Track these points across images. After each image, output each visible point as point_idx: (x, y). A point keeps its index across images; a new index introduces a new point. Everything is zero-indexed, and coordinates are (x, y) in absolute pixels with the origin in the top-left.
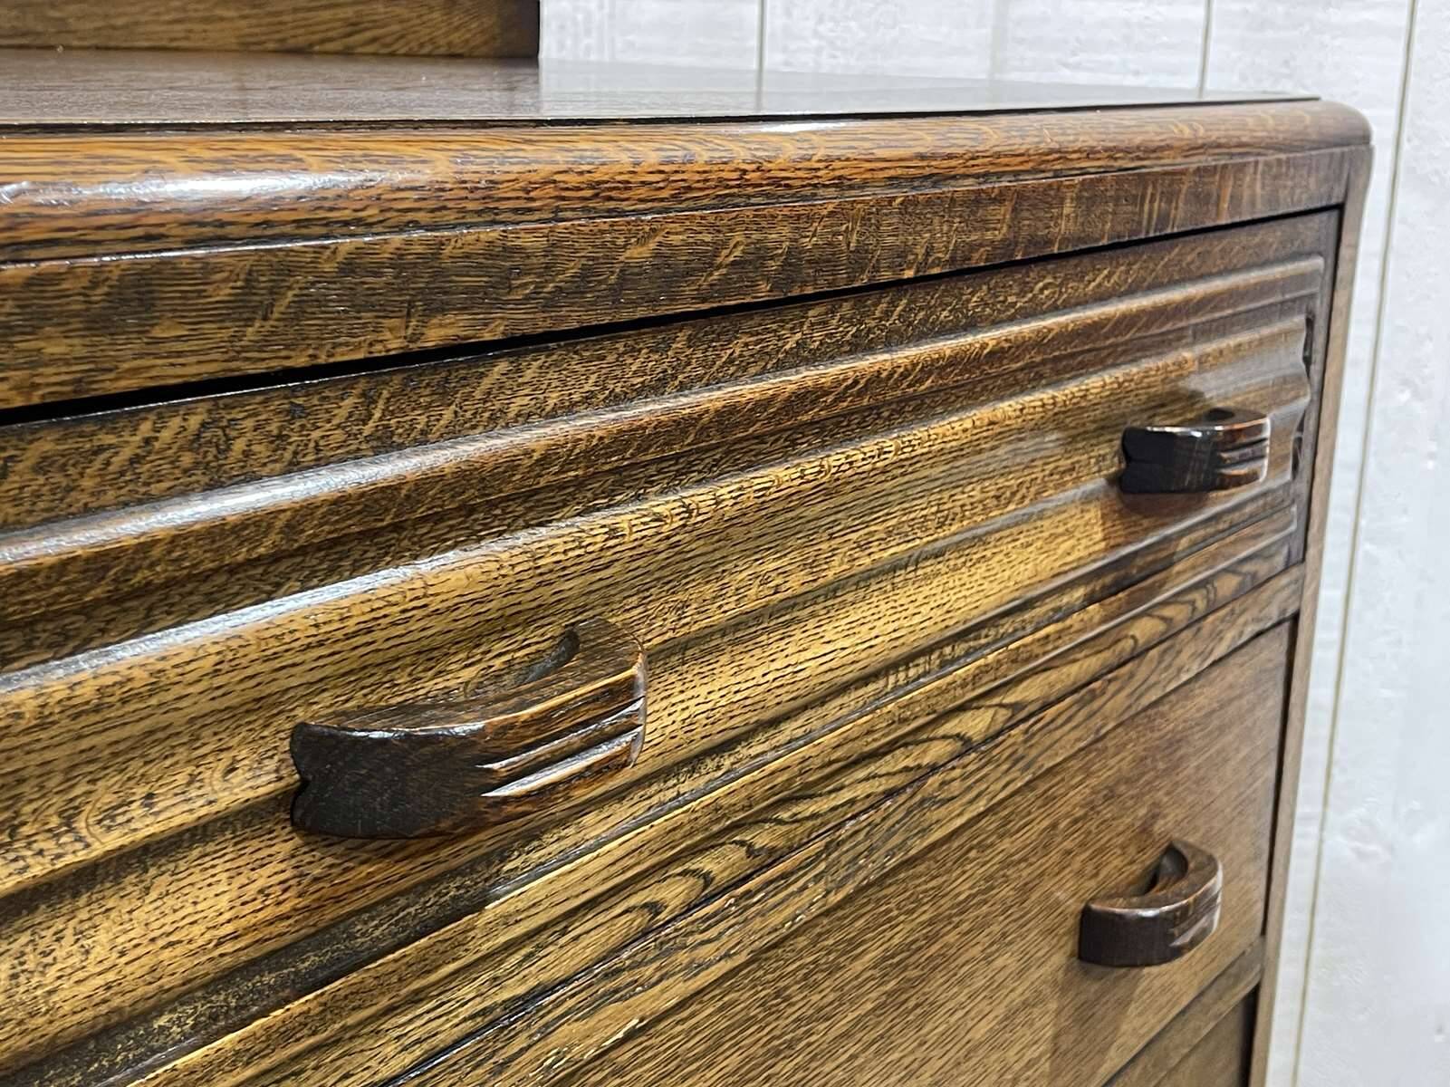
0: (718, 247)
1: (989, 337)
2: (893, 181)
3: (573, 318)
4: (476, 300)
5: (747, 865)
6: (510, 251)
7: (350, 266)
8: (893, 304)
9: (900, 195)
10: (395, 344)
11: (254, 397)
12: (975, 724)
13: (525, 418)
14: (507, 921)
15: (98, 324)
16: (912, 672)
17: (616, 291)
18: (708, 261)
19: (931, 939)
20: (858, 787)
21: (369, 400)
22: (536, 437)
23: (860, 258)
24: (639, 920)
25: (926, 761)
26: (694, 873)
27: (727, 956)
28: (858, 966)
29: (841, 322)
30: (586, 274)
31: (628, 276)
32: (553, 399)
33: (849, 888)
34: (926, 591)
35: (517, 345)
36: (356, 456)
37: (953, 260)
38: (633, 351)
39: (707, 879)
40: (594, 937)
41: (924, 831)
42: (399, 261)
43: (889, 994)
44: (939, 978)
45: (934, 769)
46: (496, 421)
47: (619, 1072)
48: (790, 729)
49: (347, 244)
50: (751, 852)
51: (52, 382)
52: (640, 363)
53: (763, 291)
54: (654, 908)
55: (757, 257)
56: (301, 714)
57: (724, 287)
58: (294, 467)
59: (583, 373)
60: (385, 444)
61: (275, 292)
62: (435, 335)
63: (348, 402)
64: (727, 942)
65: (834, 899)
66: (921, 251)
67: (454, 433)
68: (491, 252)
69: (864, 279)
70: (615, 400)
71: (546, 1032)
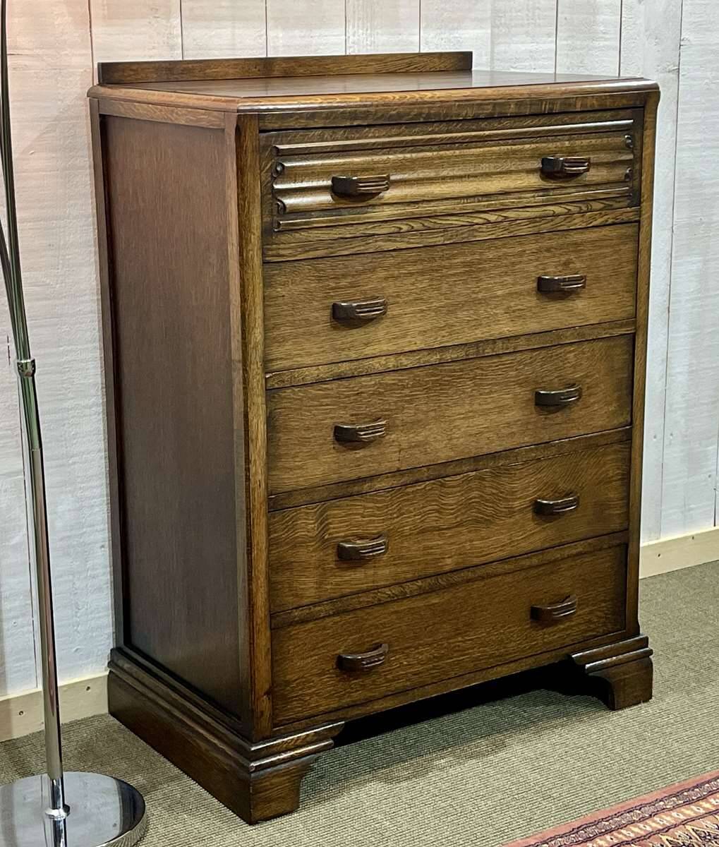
0: (410, 112)
1: (487, 133)
2: (456, 101)
3: (380, 122)
4: (362, 118)
5: (423, 228)
6: (368, 112)
7: (342, 113)
8: (457, 125)
9: (457, 103)
10: (348, 124)
11: (328, 130)
12: (492, 217)
13: (371, 137)
14: (368, 218)
15: (308, 119)
16: (469, 201)
17: (389, 118)
18: (409, 114)
19: (480, 264)
20: (453, 221)
21: (345, 132)
22: (373, 141)
23: (446, 115)
24: (396, 230)
25: (475, 221)
26: (410, 225)
27: (418, 243)
28: (456, 261)
29: (443, 127)
30: (383, 115)
31: (391, 116)
32: (377, 135)
33: (452, 241)
34: (471, 184)
35: (368, 126)
36: (343, 140)
37: (474, 116)
38: (393, 129)
39: (413, 227)
40: (386, 229)
41: (475, 236)
42: (350, 112)
43: (467, 271)
44: (483, 274)
45: (477, 224)
46: (366, 137)
47: (393, 257)
48: (433, 204)
49: (342, 110)
50: (423, 225)
51: (302, 125)
52: (395, 131)
53: (422, 120)
54: (400, 229)
55: (420, 114)
56: (334, 176)
57: (412, 119)
58: (333, 140)
59: (383, 131)
60: (347, 139)
61: (331, 116)
62: (355, 123)
63: (342, 132)
64: (419, 241)
65: (446, 242)
66: (464, 114)
67: (358, 138)
68: (365, 112)
69: (448, 119)
70: (389, 136)
71: (376, 241)
